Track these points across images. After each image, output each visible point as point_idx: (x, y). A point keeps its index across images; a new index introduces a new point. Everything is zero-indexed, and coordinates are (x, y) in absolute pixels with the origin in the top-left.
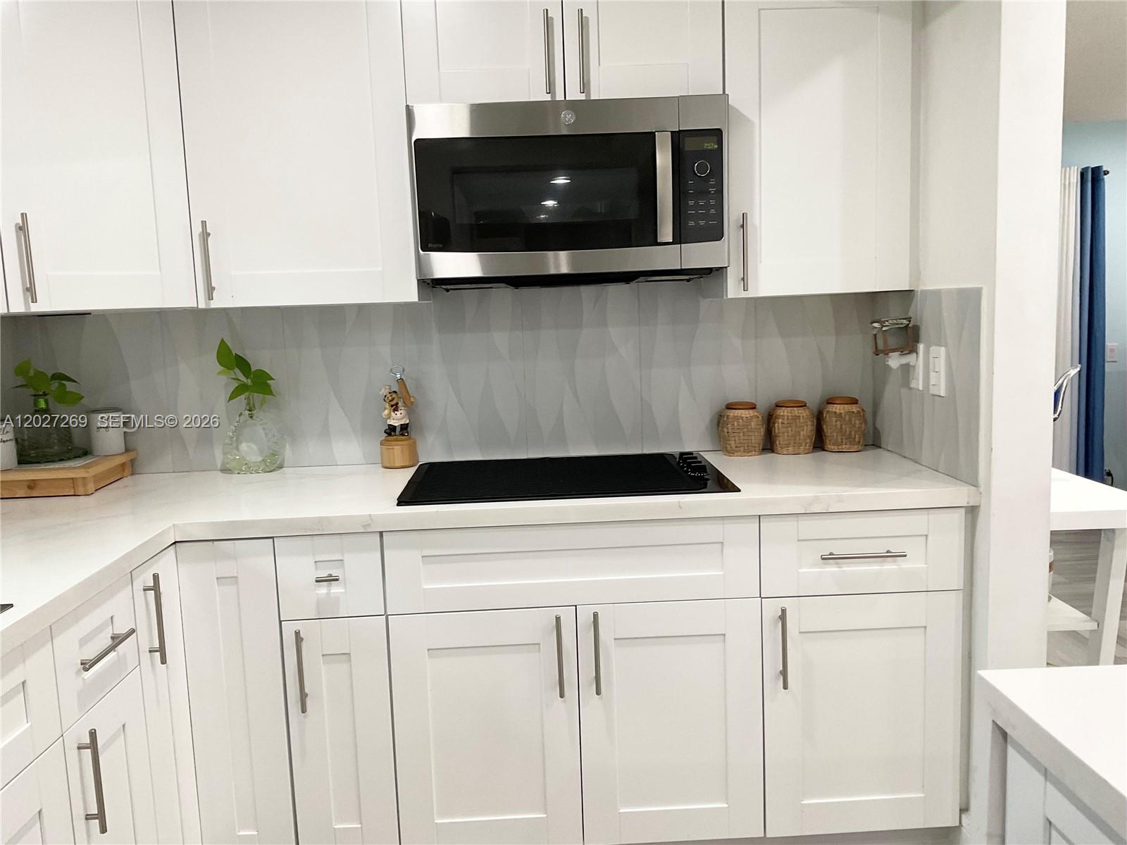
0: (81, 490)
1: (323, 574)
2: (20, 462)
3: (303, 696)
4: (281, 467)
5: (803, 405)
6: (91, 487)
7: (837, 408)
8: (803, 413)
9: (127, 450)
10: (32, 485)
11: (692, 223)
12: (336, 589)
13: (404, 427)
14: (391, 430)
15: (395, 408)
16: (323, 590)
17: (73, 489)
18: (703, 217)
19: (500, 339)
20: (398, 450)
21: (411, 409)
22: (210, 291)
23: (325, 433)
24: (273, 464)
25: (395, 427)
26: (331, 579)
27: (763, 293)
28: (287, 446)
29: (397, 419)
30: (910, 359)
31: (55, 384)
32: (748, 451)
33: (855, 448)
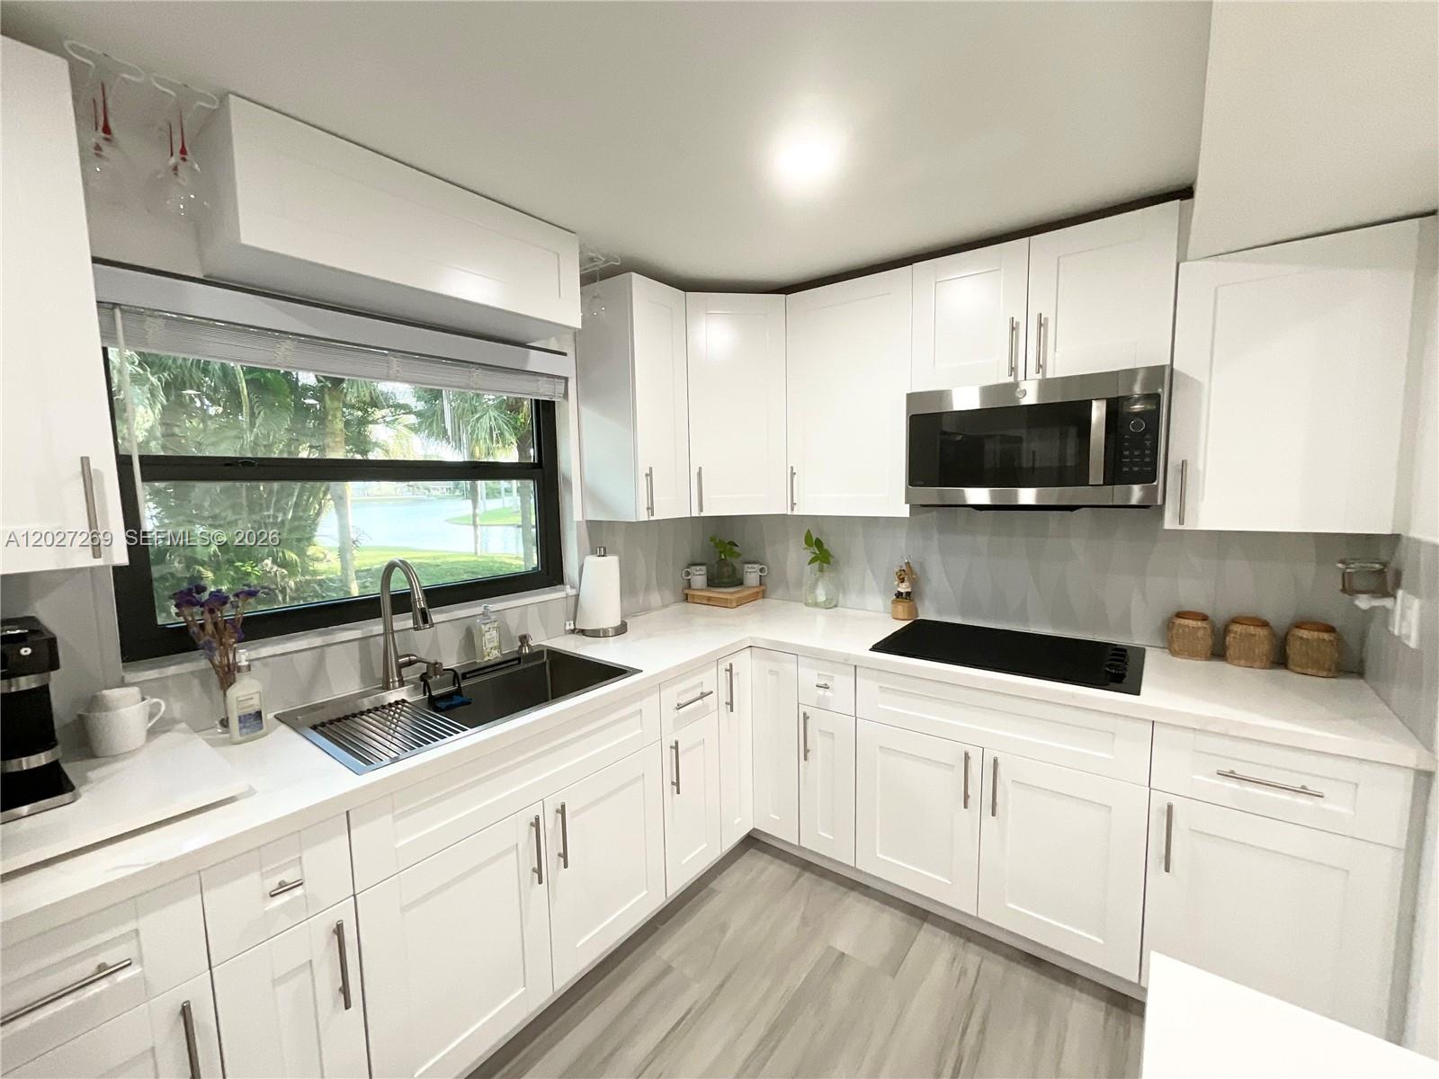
0: (729, 605)
1: (822, 683)
2: (709, 585)
3: (806, 751)
4: (836, 606)
5: (1265, 624)
6: (734, 605)
7: (1305, 634)
8: (1262, 632)
9: (761, 584)
10: (709, 599)
11: (1125, 469)
12: (828, 693)
13: (908, 594)
14: (899, 595)
15: (902, 581)
16: (821, 691)
17: (724, 604)
18: (1136, 464)
19: (982, 540)
20: (902, 608)
21: (914, 583)
22: (793, 504)
23: (862, 591)
24: (831, 604)
25: (902, 593)
26: (826, 687)
27: (1204, 525)
28: (841, 595)
29: (904, 588)
30: (1387, 602)
31: (729, 546)
32: (1193, 655)
33: (1325, 674)
